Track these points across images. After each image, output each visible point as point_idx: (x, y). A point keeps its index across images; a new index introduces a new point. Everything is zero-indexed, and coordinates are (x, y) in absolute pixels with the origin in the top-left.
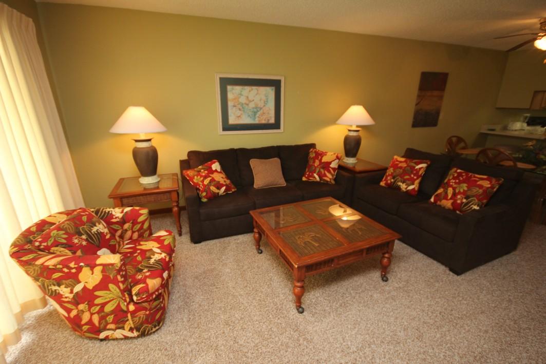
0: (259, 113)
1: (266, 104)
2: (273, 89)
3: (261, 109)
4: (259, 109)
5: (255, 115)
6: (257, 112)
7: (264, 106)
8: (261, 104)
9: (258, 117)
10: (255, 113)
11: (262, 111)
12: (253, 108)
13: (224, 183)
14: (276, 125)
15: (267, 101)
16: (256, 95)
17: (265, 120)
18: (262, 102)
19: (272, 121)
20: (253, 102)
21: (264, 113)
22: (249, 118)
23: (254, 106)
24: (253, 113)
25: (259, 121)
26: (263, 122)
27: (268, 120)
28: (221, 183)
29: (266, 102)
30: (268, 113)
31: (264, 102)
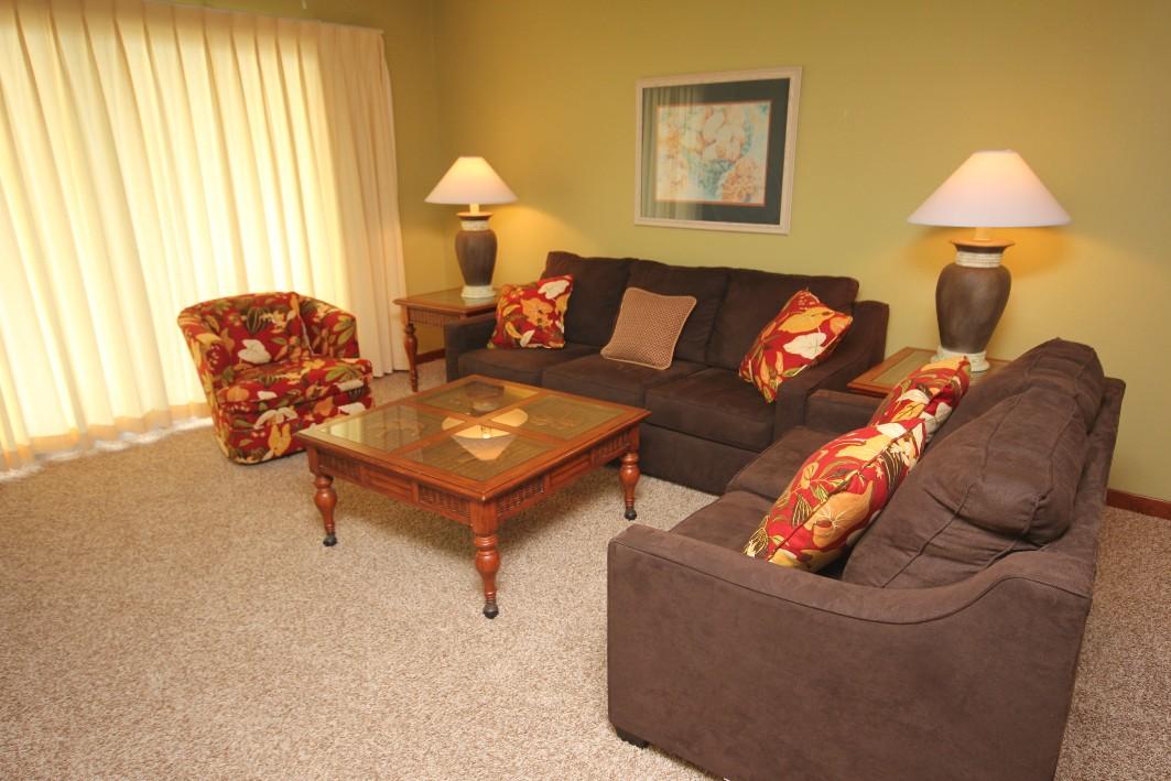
0: (726, 175)
1: (746, 150)
2: (764, 109)
3: (732, 163)
4: (726, 165)
5: (715, 181)
6: (720, 173)
7: (741, 156)
8: (731, 151)
9: (723, 185)
10: (717, 175)
11: (733, 169)
12: (713, 162)
13: (536, 324)
14: (768, 213)
15: (749, 144)
16: (724, 123)
17: (740, 195)
18: (737, 143)
19: (758, 199)
20: (714, 146)
21: (738, 176)
22: (702, 186)
23: (714, 156)
24: (712, 175)
25: (725, 196)
26: (735, 200)
27: (748, 196)
28: (529, 320)
29: (745, 145)
30: (749, 177)
31: (742, 145)
